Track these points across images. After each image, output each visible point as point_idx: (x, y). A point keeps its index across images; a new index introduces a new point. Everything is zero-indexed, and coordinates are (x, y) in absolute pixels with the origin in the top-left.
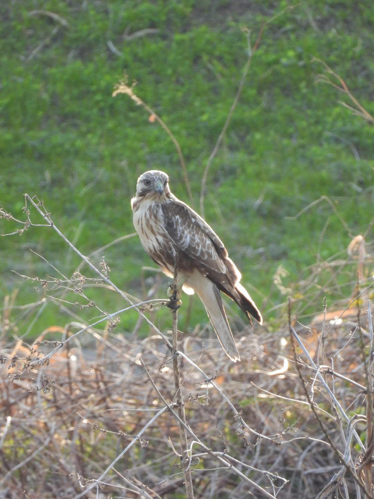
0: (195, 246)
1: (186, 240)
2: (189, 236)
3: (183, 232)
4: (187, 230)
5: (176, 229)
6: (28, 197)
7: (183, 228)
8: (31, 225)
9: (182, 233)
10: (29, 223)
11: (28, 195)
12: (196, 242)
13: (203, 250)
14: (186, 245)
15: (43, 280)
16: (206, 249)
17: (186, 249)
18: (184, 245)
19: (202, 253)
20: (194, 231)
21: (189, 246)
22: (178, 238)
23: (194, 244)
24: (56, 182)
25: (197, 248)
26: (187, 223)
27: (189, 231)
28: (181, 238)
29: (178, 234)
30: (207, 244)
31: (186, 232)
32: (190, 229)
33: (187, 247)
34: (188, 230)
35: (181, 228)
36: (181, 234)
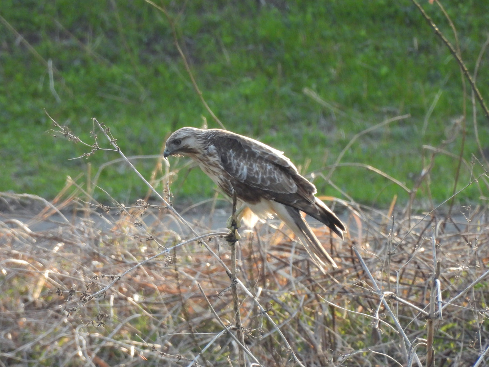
0: (253, 175)
1: (243, 172)
2: (245, 167)
3: (239, 165)
4: (242, 162)
5: (230, 164)
6: (96, 121)
7: (238, 161)
8: (98, 149)
9: (237, 166)
10: (97, 147)
11: (96, 120)
12: (254, 171)
13: (264, 177)
14: (244, 176)
15: (106, 207)
16: (268, 175)
17: (245, 181)
18: (242, 177)
19: (263, 180)
20: (251, 161)
21: (248, 176)
22: (234, 172)
23: (252, 174)
24: (424, 49)
25: (256, 177)
26: (242, 154)
27: (246, 162)
28: (237, 171)
29: (233, 167)
30: (268, 170)
31: (242, 164)
32: (247, 160)
33: (245, 178)
34: (244, 161)
35: (235, 161)
36: (236, 168)
